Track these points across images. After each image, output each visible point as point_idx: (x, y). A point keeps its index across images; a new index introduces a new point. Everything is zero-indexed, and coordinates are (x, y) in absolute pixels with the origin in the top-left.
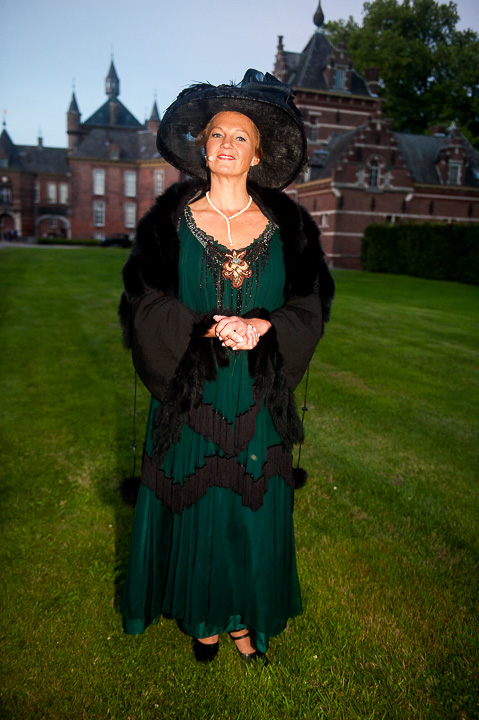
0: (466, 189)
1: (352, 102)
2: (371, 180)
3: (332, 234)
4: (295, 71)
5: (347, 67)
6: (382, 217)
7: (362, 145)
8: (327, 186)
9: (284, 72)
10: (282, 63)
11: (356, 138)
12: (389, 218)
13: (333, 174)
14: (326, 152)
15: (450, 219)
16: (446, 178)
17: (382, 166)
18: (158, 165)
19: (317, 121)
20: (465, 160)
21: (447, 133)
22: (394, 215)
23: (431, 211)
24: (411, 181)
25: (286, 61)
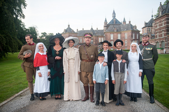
9: (162, 10)
18: (126, 32)
25: (162, 7)
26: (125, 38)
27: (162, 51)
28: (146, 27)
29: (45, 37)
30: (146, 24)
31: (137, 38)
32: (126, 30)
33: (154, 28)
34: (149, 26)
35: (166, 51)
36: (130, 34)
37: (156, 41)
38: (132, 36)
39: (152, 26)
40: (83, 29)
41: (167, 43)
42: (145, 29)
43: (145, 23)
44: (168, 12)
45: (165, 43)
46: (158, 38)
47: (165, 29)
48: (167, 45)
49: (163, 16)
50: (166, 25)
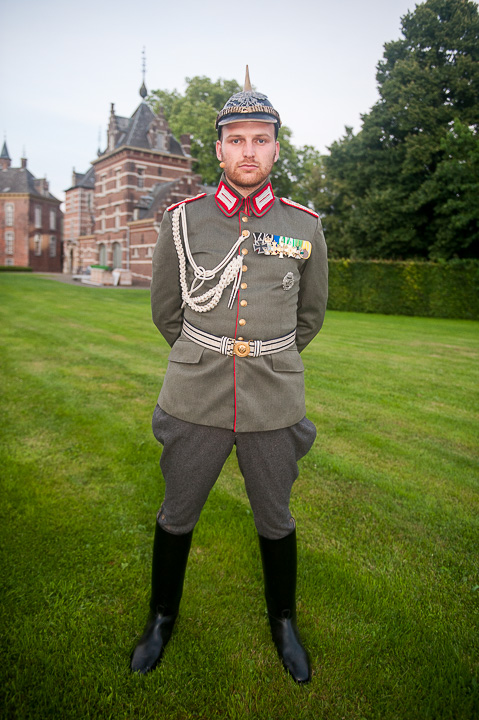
1: (170, 160)
4: (124, 132)
5: (165, 132)
7: (177, 195)
8: (151, 225)
9: (116, 132)
10: (114, 125)
11: (172, 189)
13: (155, 215)
14: (151, 198)
18: (8, 198)
19: (143, 172)
25: (117, 123)
26: (4, 222)
27: (107, 275)
28: (77, 187)
30: (77, 176)
31: (52, 226)
32: (7, 189)
34: (86, 185)
35: (120, 278)
36: (25, 208)
37: (99, 242)
38: (31, 218)
41: (127, 250)
42: (73, 194)
43: (74, 172)
44: (132, 143)
45: (124, 249)
46: (104, 230)
47: (121, 202)
48: (128, 257)
49: (118, 153)
50: (125, 187)
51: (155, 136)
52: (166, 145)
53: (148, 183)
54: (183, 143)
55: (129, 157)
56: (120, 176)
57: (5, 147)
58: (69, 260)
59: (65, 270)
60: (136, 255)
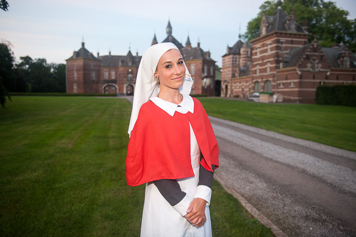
0: (352, 69)
1: (298, 36)
2: (313, 67)
3: (297, 89)
4: (271, 24)
5: (295, 22)
6: (317, 82)
7: (309, 53)
9: (267, 25)
10: (266, 21)
12: (320, 82)
13: (297, 65)
14: (289, 56)
15: (345, 82)
16: (343, 65)
17: (317, 61)
18: (192, 62)
19: (284, 43)
20: (351, 57)
21: (340, 47)
22: (322, 82)
23: (337, 79)
24: (329, 67)
27: (270, 97)
28: (229, 54)
29: (27, 66)
30: (230, 49)
31: (212, 74)
32: (191, 58)
33: (243, 57)
34: (235, 53)
35: (277, 99)
36: (200, 66)
37: (254, 81)
38: (203, 71)
39: (239, 54)
40: (110, 53)
41: (275, 84)
42: (227, 58)
43: (228, 47)
44: (279, 29)
45: (273, 83)
46: (258, 74)
47: (272, 59)
48: (276, 87)
49: (270, 35)
50: (274, 52)
51: (289, 24)
52: (295, 28)
53: (286, 49)
54: (303, 26)
55: (277, 37)
56: (269, 47)
57: (188, 39)
58: (225, 90)
59: (222, 95)
60: (282, 86)
